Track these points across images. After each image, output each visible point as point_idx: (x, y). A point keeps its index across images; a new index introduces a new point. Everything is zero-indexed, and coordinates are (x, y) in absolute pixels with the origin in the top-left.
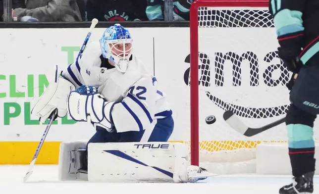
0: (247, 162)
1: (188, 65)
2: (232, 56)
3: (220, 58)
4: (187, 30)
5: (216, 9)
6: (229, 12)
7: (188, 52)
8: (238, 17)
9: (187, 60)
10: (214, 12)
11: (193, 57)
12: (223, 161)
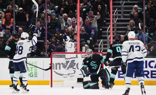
0: (62, 85)
1: (50, 65)
2: (59, 64)
3: (56, 64)
4: (50, 59)
5: (56, 54)
6: (58, 55)
7: (50, 63)
8: (60, 56)
9: (50, 64)
10: (55, 55)
11: (51, 64)
12: (57, 84)
